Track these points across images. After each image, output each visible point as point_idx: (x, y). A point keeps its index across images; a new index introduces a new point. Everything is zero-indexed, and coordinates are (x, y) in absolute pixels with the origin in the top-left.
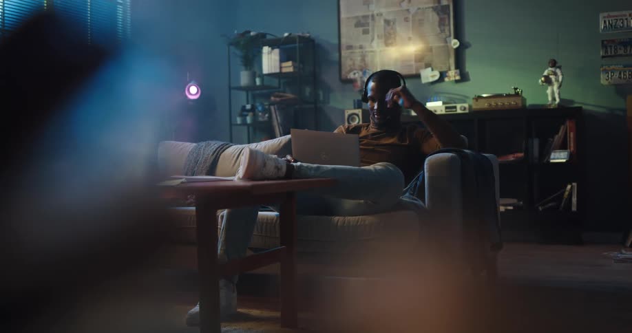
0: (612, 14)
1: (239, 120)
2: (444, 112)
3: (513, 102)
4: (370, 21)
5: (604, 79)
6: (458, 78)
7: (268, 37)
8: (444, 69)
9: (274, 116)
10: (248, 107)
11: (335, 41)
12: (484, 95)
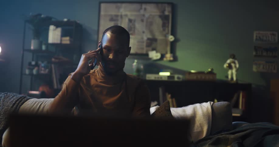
0: (261, 32)
1: (27, 72)
2: (166, 79)
3: (211, 77)
4: (119, 18)
5: (255, 69)
6: (172, 59)
7: (53, 20)
8: (164, 53)
9: (53, 71)
10: (33, 63)
11: (96, 28)
12: (193, 71)
